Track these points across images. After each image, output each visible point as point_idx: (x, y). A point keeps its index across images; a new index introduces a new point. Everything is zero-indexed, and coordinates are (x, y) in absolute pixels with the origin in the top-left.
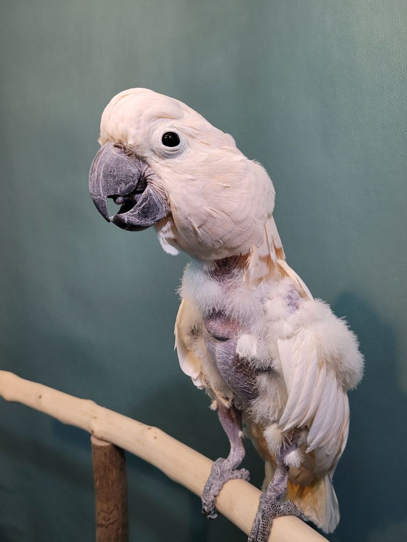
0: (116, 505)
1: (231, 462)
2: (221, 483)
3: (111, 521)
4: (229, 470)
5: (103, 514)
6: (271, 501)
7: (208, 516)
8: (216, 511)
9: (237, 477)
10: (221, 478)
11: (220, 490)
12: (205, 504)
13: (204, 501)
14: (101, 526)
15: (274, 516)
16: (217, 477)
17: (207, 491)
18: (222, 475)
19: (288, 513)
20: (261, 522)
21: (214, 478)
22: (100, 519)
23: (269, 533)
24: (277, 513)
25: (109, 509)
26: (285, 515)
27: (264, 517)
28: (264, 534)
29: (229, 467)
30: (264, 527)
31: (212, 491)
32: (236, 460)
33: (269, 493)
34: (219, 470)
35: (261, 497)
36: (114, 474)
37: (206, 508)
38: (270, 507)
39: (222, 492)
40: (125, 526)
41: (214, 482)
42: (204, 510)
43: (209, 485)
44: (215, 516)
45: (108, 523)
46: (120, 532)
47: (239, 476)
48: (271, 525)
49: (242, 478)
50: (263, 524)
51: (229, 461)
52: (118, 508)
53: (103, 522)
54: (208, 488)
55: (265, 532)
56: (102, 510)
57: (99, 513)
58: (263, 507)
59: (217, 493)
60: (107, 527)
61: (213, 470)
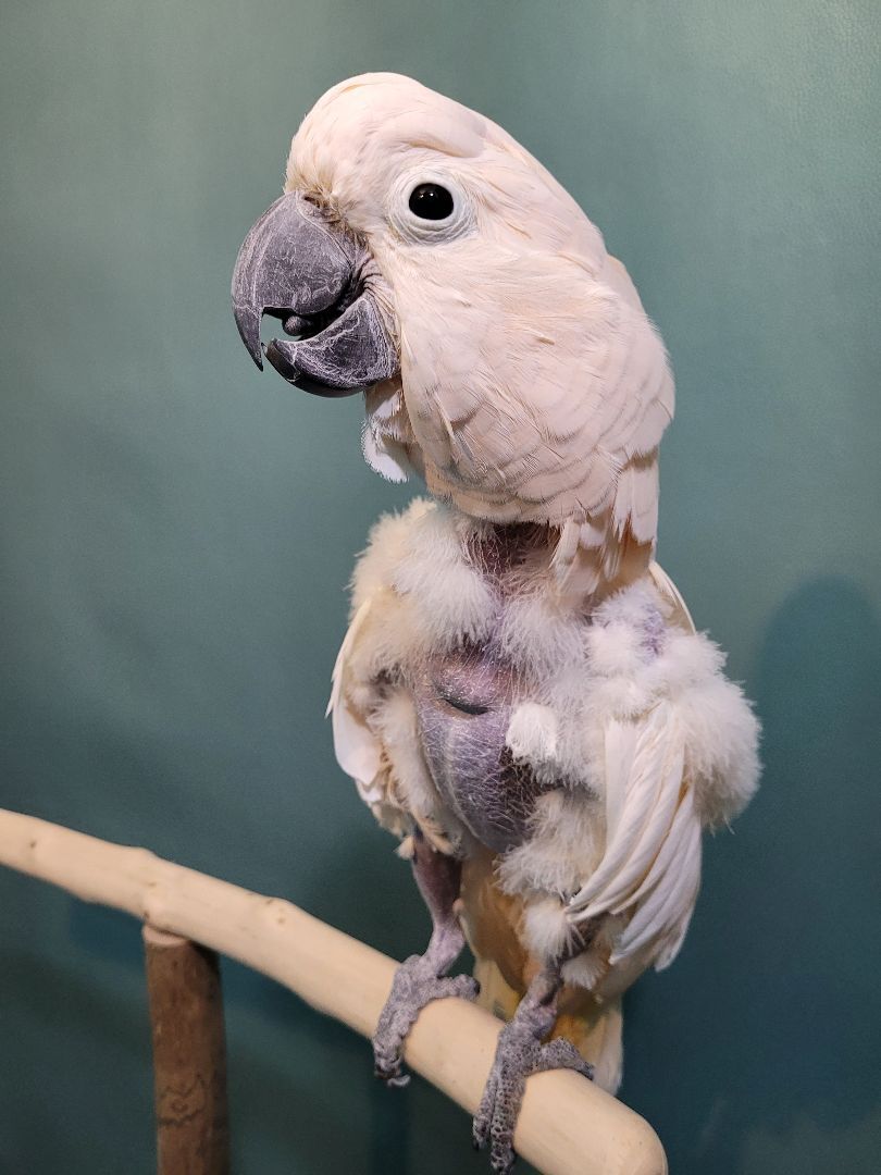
0: (199, 1076)
1: (434, 962)
2: (415, 1007)
3: (189, 1112)
4: (430, 980)
5: (171, 1098)
6: (520, 1040)
7: (390, 1081)
8: (405, 1068)
9: (447, 995)
10: (414, 998)
11: (411, 1023)
12: (380, 1055)
13: (377, 1048)
14: (169, 1122)
15: (528, 1070)
16: (406, 996)
17: (384, 1028)
18: (415, 992)
19: (557, 1063)
20: (500, 1086)
21: (399, 999)
22: (164, 1110)
23: (517, 1108)
24: (534, 1063)
25: (183, 1085)
26: (551, 1068)
27: (505, 1072)
28: (506, 1111)
29: (431, 973)
30: (506, 1096)
31: (394, 1026)
32: (444, 956)
33: (517, 1025)
34: (408, 982)
35: (502, 1034)
36: (195, 1009)
37: (382, 1063)
38: (520, 1052)
39: (416, 1028)
40: (221, 1122)
41: (400, 1006)
42: (379, 1068)
43: (389, 1013)
44: (404, 1081)
45: (182, 1116)
46: (209, 1134)
47: (453, 992)
48: (522, 1092)
49: (458, 995)
50: (505, 1090)
51: (428, 959)
52: (203, 1083)
53: (171, 1115)
54: (387, 1020)
55: (508, 1106)
56: (169, 1088)
57: (163, 1096)
58: (504, 1053)
59: (405, 1030)
60: (180, 1125)
61: (396, 982)
